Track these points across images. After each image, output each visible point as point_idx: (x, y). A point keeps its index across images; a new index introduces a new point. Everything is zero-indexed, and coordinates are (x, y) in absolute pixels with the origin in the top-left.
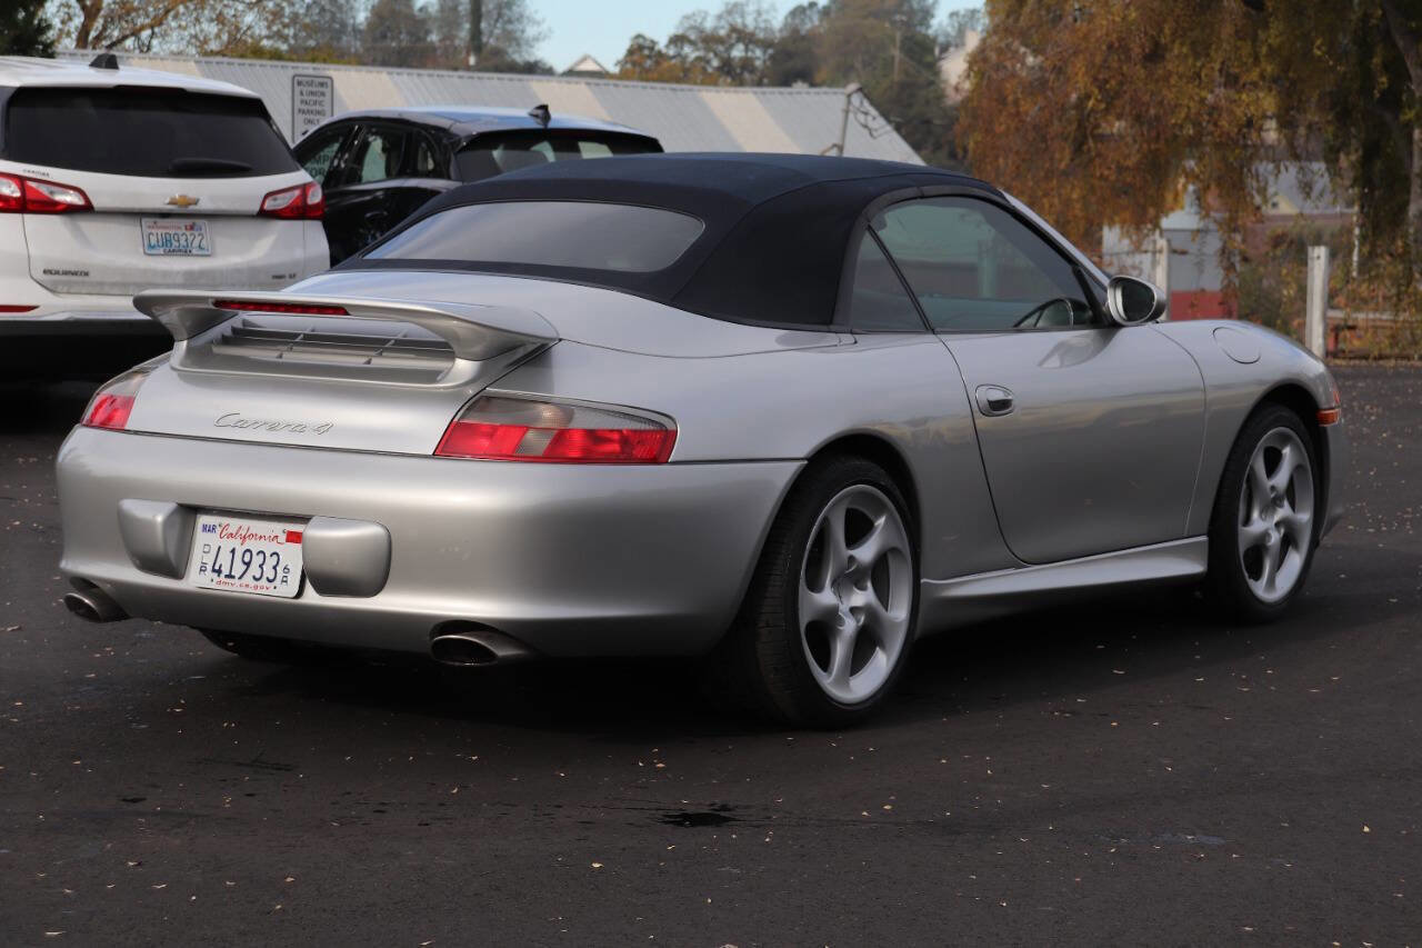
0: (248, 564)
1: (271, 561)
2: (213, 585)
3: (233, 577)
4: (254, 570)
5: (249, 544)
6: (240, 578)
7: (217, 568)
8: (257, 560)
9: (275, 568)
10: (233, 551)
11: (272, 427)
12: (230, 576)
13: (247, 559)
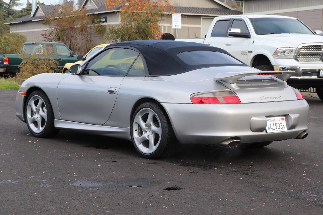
0: (277, 126)
1: (281, 125)
2: (272, 132)
3: (275, 129)
4: (278, 127)
5: (276, 122)
6: (276, 129)
7: (271, 128)
8: (278, 125)
9: (282, 126)
10: (273, 124)
11: (272, 98)
12: (274, 129)
13: (276, 125)
